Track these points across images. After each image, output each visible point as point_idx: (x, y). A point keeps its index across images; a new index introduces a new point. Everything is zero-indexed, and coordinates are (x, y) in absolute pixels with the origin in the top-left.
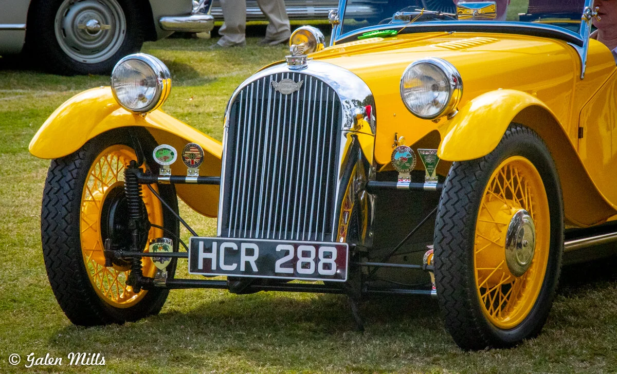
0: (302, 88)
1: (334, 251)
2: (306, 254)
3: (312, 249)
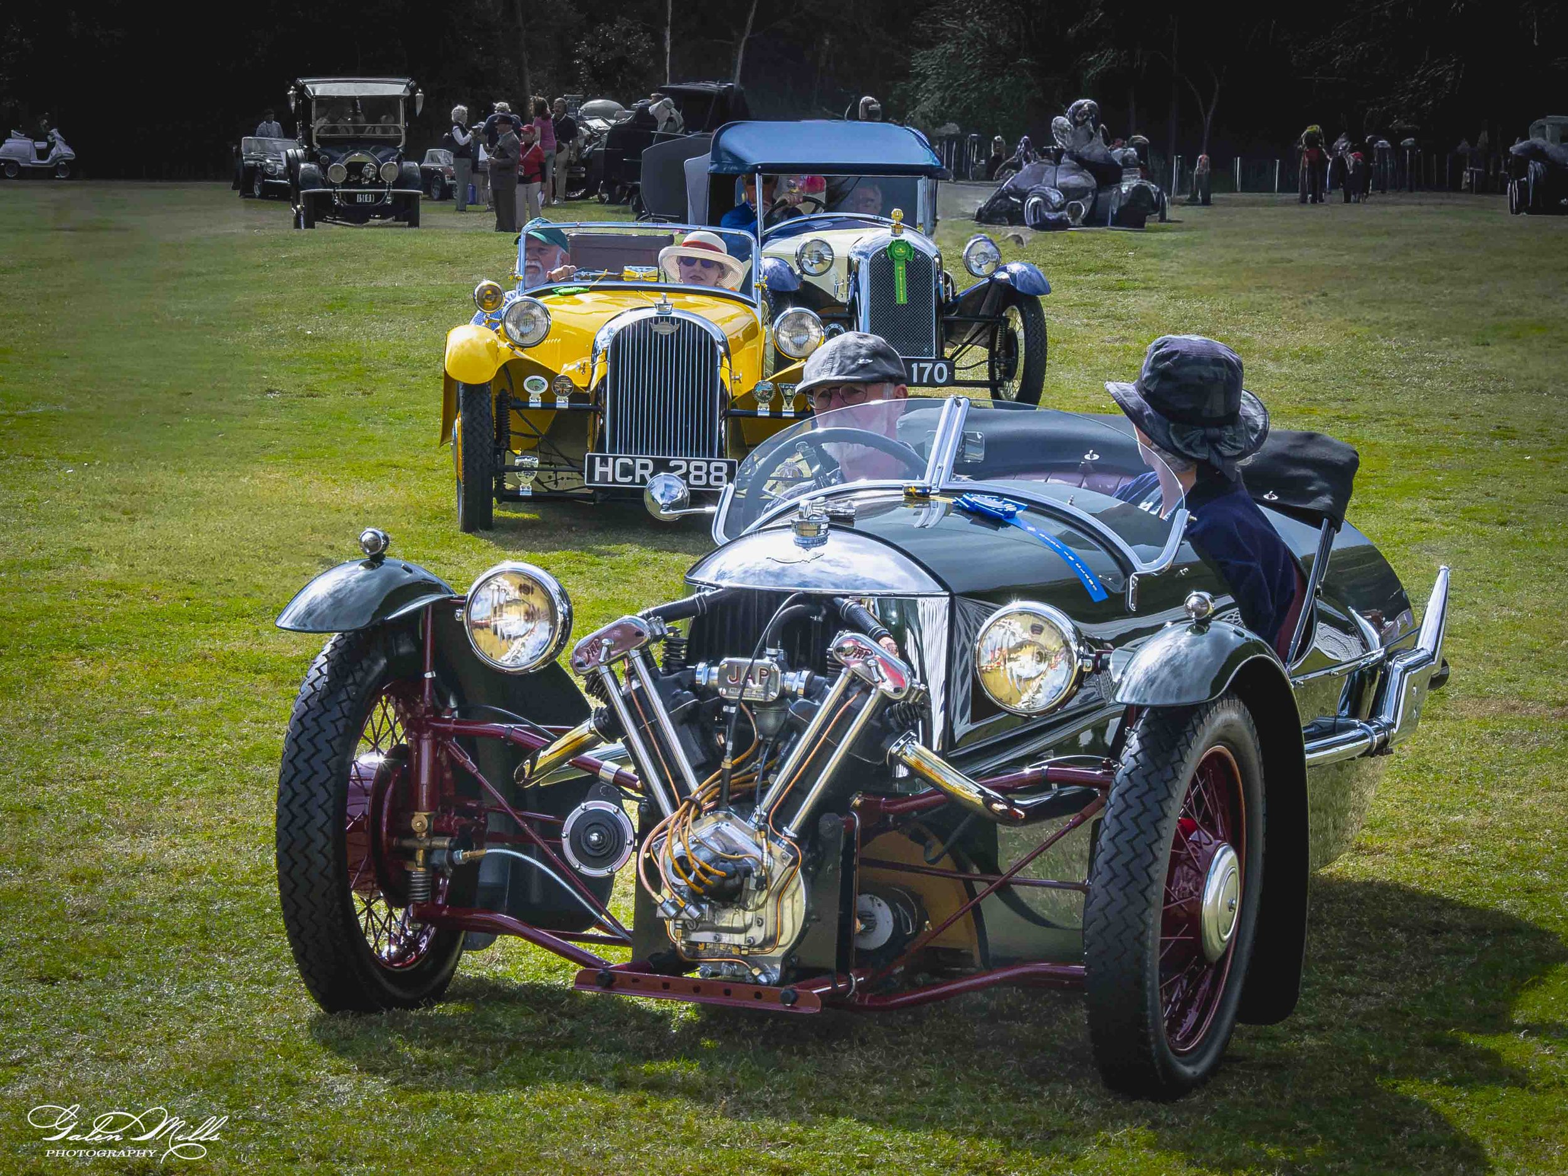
0: (678, 331)
1: (725, 466)
2: (699, 468)
3: (704, 464)
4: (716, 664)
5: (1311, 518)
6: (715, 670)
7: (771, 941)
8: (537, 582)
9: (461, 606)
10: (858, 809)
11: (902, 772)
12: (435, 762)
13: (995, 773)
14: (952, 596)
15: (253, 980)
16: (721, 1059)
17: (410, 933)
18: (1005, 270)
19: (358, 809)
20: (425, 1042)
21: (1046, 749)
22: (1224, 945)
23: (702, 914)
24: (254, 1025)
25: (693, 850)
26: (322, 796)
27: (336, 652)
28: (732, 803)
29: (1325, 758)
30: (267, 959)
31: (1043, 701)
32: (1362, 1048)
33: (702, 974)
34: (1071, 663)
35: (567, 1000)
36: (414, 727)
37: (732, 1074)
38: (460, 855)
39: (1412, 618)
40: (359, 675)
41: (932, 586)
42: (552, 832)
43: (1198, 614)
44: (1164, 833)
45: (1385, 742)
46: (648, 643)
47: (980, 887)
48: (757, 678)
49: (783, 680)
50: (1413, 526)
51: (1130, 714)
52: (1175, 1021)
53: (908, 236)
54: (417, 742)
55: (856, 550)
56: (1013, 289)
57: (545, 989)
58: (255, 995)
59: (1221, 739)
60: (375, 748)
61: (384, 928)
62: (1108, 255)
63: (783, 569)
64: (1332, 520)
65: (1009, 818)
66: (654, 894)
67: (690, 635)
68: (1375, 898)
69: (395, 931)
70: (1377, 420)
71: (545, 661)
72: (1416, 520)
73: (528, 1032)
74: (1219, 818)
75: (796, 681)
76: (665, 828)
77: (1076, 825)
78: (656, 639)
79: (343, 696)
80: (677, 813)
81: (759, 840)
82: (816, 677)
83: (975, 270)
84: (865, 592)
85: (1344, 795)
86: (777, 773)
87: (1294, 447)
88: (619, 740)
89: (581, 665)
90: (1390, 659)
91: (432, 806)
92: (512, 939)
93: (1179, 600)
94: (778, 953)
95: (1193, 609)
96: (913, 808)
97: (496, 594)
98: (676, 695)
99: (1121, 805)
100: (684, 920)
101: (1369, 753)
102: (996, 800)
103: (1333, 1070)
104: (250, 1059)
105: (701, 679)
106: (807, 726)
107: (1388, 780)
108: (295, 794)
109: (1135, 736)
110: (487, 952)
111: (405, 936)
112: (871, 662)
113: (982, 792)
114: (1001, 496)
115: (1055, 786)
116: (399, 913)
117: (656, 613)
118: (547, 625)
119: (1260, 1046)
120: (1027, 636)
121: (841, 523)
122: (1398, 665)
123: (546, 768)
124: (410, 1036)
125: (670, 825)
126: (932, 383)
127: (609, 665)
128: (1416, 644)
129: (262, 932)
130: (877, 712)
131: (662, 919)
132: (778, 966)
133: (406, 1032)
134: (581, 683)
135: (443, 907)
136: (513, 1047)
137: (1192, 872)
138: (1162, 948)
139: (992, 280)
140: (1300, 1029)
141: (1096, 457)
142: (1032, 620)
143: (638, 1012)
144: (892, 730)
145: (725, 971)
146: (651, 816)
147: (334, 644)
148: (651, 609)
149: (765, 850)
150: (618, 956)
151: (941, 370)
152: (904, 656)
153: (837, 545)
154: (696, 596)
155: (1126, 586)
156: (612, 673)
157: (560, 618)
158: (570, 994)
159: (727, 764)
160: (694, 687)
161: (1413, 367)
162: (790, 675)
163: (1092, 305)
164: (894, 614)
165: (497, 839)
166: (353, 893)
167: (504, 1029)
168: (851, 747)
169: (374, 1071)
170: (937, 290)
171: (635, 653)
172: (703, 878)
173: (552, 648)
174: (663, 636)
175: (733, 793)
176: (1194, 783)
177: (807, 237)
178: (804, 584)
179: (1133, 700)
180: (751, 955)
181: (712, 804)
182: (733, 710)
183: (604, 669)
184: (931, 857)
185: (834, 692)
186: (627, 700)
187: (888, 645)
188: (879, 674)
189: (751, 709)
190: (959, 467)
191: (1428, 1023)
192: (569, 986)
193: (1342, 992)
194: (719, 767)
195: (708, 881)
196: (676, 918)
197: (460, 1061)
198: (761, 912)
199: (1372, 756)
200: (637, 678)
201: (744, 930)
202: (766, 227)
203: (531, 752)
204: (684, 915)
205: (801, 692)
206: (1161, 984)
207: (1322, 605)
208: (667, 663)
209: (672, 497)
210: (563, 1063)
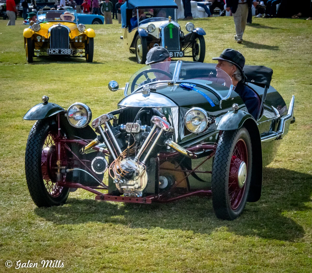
1: (70, 50)
3: (67, 50)
4: (125, 124)
5: (262, 86)
6: (125, 126)
7: (140, 187)
8: (83, 107)
9: (66, 113)
10: (159, 156)
11: (169, 148)
12: (62, 149)
13: (190, 147)
14: (179, 107)
15: (21, 200)
16: (129, 215)
17: (57, 188)
18: (195, 29)
19: (44, 160)
20: (61, 213)
21: (202, 141)
22: (243, 184)
23: (124, 182)
24: (22, 211)
25: (121, 167)
26: (35, 158)
27: (37, 125)
28: (130, 156)
29: (267, 140)
30: (25, 195)
31: (200, 130)
32: (276, 207)
33: (125, 195)
34: (206, 121)
35: (94, 203)
36: (56, 141)
37: (132, 218)
38: (68, 170)
39: (286, 108)
40: (43, 130)
41: (175, 105)
42: (89, 164)
43: (235, 109)
44: (228, 159)
45: (280, 136)
46: (109, 120)
47: (188, 173)
48: (134, 127)
49: (141, 127)
50: (290, 86)
51: (221, 132)
52: (233, 202)
53: (172, 22)
54: (57, 145)
55: (157, 97)
56: (197, 34)
57: (89, 200)
58: (22, 204)
59: (241, 137)
60: (47, 146)
61: (51, 187)
62: (220, 25)
63: (140, 102)
64: (267, 86)
65: (193, 157)
66: (112, 178)
67: (119, 118)
68: (279, 172)
69: (54, 188)
70: (282, 61)
71: (86, 125)
72: (291, 84)
73: (85, 210)
74: (241, 155)
75: (144, 128)
76: (114, 163)
77: (209, 158)
78: (111, 119)
79: (39, 135)
80: (117, 159)
81: (136, 164)
82: (148, 127)
83: (188, 30)
84: (159, 107)
85: (272, 148)
86: (140, 149)
87: (258, 69)
88: (103, 143)
89: (94, 126)
90: (281, 117)
91: (61, 159)
92: (81, 189)
93: (231, 106)
94: (142, 190)
95: (234, 108)
96: (171, 156)
97: (74, 110)
98: (116, 132)
99: (218, 153)
100: (120, 183)
101: (277, 139)
102: (191, 154)
103: (269, 212)
104: (21, 219)
105: (122, 128)
106: (146, 138)
107: (283, 145)
108: (29, 158)
109: (221, 138)
110: (76, 192)
111: (56, 189)
112: (161, 123)
113: (187, 152)
114: (190, 83)
115: (204, 150)
116: (55, 184)
117: (111, 113)
118: (86, 117)
119: (253, 207)
120: (196, 115)
121: (153, 91)
122: (283, 119)
123: (87, 150)
124: (58, 212)
125: (116, 162)
126: (179, 57)
127: (101, 125)
128: (287, 113)
129: (23, 189)
130: (163, 134)
131: (115, 183)
132: (142, 193)
133: (57, 211)
134: (94, 130)
135: (64, 182)
136: (82, 214)
137: (235, 168)
138: (229, 186)
139: (192, 32)
140: (262, 203)
141: (213, 73)
142: (197, 112)
143: (110, 204)
144: (166, 138)
145: (130, 194)
146: (111, 159)
147: (37, 123)
148: (110, 112)
149: (138, 166)
150: (105, 192)
151: (181, 54)
152: (168, 121)
153: (152, 96)
154: (120, 109)
155: (219, 103)
156: (101, 127)
157: (89, 115)
158: (95, 201)
159: (128, 147)
160: (120, 130)
161: (291, 49)
162: (142, 126)
163: (216, 37)
164: (166, 111)
165: (77, 166)
166: (44, 180)
167: (79, 210)
168: (157, 143)
169: (49, 220)
170: (180, 35)
171: (106, 123)
172: (124, 173)
173: (87, 122)
174: (113, 118)
175: (130, 154)
176: (235, 148)
177: (149, 24)
178: (145, 105)
179: (221, 129)
180: (135, 191)
181: (125, 157)
182: (129, 135)
183: (99, 126)
184: (176, 167)
185: (152, 130)
186: (105, 133)
187: (164, 119)
188: (163, 125)
189: (134, 135)
190: (180, 77)
191: (291, 200)
192: (95, 199)
193: (271, 194)
194: (126, 148)
195: (125, 174)
196: (118, 183)
197: (69, 217)
198: (137, 181)
199: (277, 140)
200: (107, 128)
201: (134, 185)
202: (140, 21)
203: (83, 146)
204: (120, 182)
205: (145, 130)
206: (229, 194)
207: (265, 105)
208: (114, 124)
209: (114, 86)
210: (93, 217)
